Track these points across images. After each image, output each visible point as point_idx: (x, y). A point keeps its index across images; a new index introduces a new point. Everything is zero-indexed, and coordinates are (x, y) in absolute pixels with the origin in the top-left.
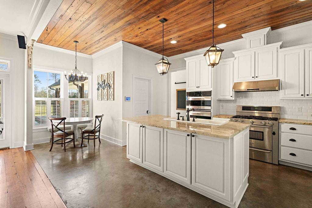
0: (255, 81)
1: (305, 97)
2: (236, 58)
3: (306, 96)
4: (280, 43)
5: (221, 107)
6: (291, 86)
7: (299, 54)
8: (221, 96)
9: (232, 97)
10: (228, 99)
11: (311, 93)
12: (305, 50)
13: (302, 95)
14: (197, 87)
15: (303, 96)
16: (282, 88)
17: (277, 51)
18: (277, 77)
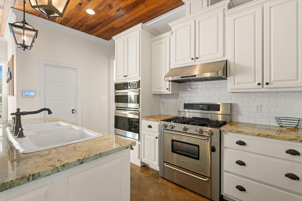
1: (263, 87)
2: (172, 33)
3: (265, 85)
5: (161, 105)
6: (242, 70)
7: (254, 16)
8: (156, 88)
9: (168, 90)
10: (164, 93)
11: (272, 80)
12: (263, 8)
13: (259, 84)
14: (125, 76)
15: (260, 86)
16: (231, 74)
17: (224, 15)
18: (224, 56)
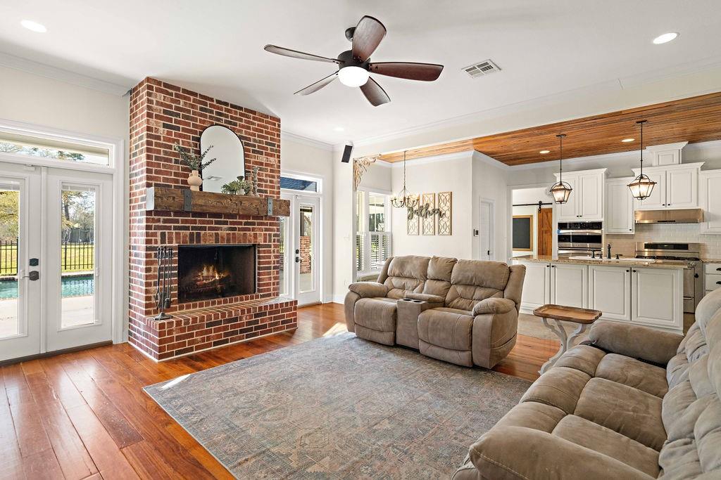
0: (666, 211)
4: (702, 164)
6: (714, 218)
9: (631, 231)
10: (625, 233)
14: (578, 216)
16: (704, 220)
17: (698, 173)
18: (698, 205)
